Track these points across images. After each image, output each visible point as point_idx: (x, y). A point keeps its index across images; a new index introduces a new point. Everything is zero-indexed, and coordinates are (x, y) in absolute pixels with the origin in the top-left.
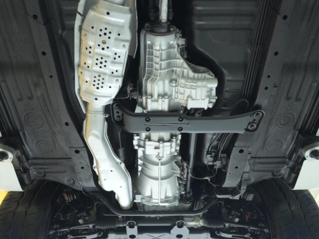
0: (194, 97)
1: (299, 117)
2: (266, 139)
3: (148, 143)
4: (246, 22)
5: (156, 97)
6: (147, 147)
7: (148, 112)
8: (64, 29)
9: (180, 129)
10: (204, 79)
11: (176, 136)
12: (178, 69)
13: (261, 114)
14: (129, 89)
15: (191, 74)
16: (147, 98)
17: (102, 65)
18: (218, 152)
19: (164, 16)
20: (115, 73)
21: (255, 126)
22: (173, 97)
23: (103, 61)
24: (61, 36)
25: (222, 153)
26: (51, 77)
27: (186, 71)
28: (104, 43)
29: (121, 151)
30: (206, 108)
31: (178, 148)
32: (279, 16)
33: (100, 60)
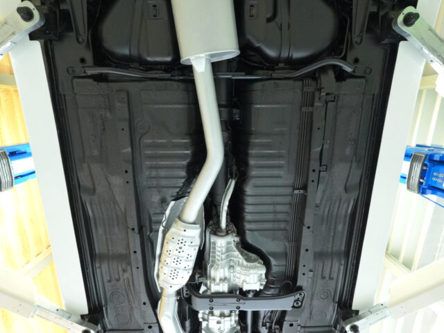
0: (248, 281)
1: (335, 292)
2: (312, 311)
3: (211, 318)
4: (282, 225)
5: (218, 280)
6: (210, 321)
7: (212, 294)
8: (151, 231)
9: (238, 308)
10: (255, 267)
11: (235, 311)
12: (235, 259)
13: (303, 294)
14: (197, 276)
15: (245, 263)
16: (211, 282)
17: (178, 263)
18: (272, 322)
19: (223, 224)
20: (187, 268)
21: (300, 303)
22: (232, 280)
23: (179, 260)
24: (149, 236)
25: (275, 324)
26: (138, 268)
27: (241, 261)
28: (181, 248)
29: (188, 323)
30: (258, 290)
31: (237, 318)
32: (304, 227)
33: (177, 259)
